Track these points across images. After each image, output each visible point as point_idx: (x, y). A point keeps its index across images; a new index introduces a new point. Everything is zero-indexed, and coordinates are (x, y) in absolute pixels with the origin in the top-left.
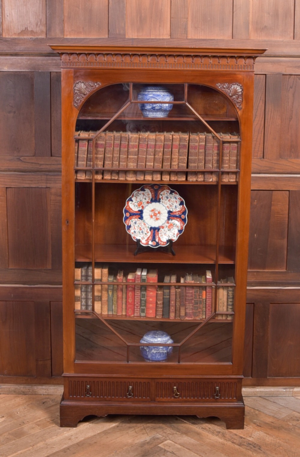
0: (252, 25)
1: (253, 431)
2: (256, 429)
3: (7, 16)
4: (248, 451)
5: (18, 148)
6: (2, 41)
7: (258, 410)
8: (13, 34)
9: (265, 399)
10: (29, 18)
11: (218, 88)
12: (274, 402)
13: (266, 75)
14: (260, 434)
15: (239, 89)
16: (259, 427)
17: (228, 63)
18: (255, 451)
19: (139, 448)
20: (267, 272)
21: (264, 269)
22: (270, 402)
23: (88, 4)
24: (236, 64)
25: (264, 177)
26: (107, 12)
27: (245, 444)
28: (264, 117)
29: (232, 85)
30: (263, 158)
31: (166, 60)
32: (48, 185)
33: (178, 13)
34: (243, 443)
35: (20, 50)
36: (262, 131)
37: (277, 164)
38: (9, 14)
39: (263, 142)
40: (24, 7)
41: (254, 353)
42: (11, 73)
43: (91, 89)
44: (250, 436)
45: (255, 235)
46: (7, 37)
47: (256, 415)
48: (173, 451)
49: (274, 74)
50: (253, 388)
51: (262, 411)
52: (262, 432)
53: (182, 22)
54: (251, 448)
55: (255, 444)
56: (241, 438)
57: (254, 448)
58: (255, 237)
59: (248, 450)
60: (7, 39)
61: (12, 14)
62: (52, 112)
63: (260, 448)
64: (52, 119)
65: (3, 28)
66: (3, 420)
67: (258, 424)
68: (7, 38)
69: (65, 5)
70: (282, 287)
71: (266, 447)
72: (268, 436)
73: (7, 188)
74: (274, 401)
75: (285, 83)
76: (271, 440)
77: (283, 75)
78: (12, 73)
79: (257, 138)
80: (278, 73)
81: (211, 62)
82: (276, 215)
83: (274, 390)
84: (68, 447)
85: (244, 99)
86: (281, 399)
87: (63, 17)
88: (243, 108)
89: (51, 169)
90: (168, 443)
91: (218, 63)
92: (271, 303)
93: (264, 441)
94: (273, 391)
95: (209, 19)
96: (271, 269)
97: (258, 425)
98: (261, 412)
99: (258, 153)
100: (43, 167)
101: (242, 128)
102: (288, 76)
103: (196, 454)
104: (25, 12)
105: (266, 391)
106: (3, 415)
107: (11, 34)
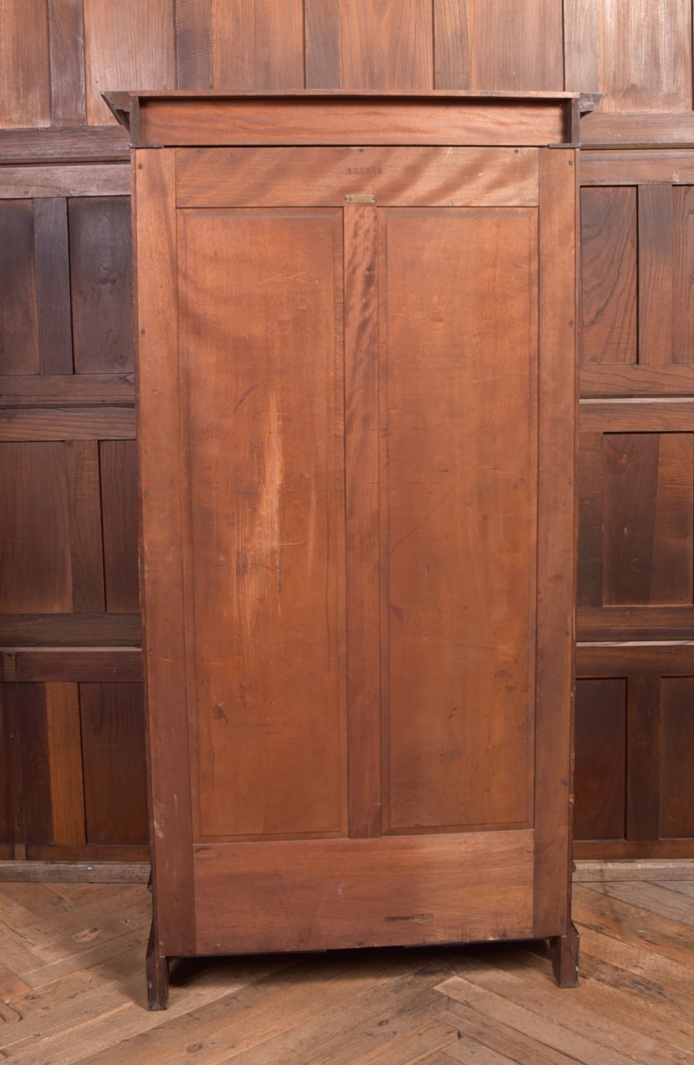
0: (605, 83)
1: (640, 953)
2: (646, 949)
3: (97, 82)
4: (636, 997)
5: (122, 357)
6: (86, 134)
7: (644, 909)
8: (108, 118)
9: (657, 885)
10: (141, 84)
12: (678, 892)
13: (637, 186)
14: (656, 961)
16: (653, 946)
18: (652, 997)
19: (392, 994)
20: (654, 609)
21: (646, 604)
22: (669, 891)
23: (262, 51)
25: (641, 404)
26: (302, 67)
27: (627, 982)
28: (635, 276)
30: (638, 363)
33: (449, 62)
34: (622, 981)
35: (123, 151)
36: (632, 307)
37: (667, 375)
38: (100, 78)
39: (636, 330)
40: (131, 61)
41: (629, 786)
42: (105, 199)
44: (635, 964)
45: (625, 530)
46: (96, 124)
47: (643, 918)
48: (468, 1001)
49: (655, 183)
50: (629, 862)
51: (652, 910)
52: (660, 956)
53: (459, 81)
54: (641, 991)
55: (649, 982)
56: (617, 969)
57: (649, 992)
58: (626, 534)
59: (636, 995)
60: (96, 129)
61: (105, 77)
63: (660, 991)
65: (88, 106)
66: (95, 937)
67: (650, 939)
68: (96, 127)
69: (215, 55)
70: (687, 641)
71: (674, 987)
72: (675, 964)
73: (99, 441)
74: (679, 890)
75: (678, 204)
76: (683, 973)
77: (674, 185)
78: (107, 199)
79: (623, 322)
80: (663, 182)
82: (667, 486)
83: (675, 867)
84: (233, 993)
86: (690, 884)
87: (211, 80)
90: (454, 982)
92: (663, 677)
93: (666, 976)
94: (673, 869)
95: (514, 73)
96: (661, 604)
97: (648, 941)
98: (652, 912)
99: (625, 353)
102: (683, 188)
103: (518, 1007)
104: (132, 72)
105: (659, 869)
106: (94, 927)
107: (104, 119)
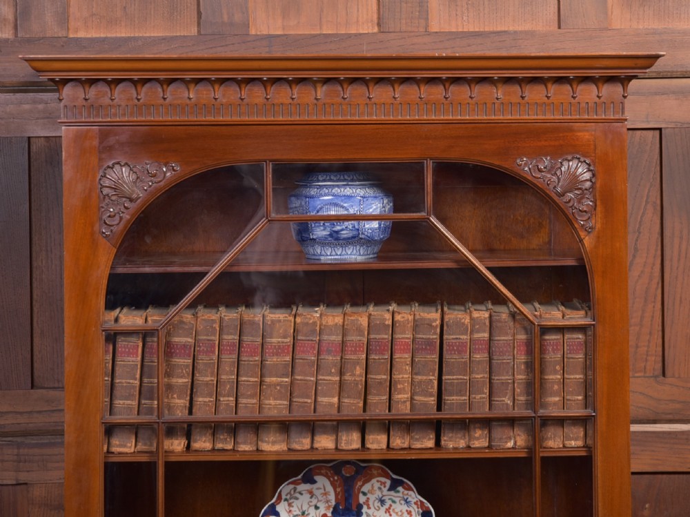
11: (523, 169)
13: (660, 129)
15: (583, 173)
17: (548, 97)
24: (572, 100)
25: (669, 433)
28: (659, 253)
29: (563, 160)
30: (664, 374)
31: (368, 95)
32: (23, 477)
36: (655, 296)
39: (660, 328)
43: (150, 184)
49: (685, 126)
62: (34, 254)
64: (34, 275)
79: (642, 317)
81: (500, 95)
85: (598, 203)
88: (598, 226)
89: (31, 425)
91: (520, 100)
99: (646, 360)
100: (7, 422)
101: (598, 285)
